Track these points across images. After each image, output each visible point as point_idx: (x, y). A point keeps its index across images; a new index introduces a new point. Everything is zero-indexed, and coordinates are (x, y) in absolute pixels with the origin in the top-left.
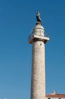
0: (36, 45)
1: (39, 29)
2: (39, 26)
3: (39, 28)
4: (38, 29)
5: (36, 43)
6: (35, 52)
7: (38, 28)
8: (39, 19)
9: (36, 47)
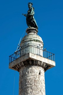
0: (30, 74)
1: (35, 43)
2: (35, 36)
3: (36, 39)
4: (33, 42)
5: (30, 68)
6: (28, 87)
7: (34, 40)
8: (34, 22)
9: (32, 77)
